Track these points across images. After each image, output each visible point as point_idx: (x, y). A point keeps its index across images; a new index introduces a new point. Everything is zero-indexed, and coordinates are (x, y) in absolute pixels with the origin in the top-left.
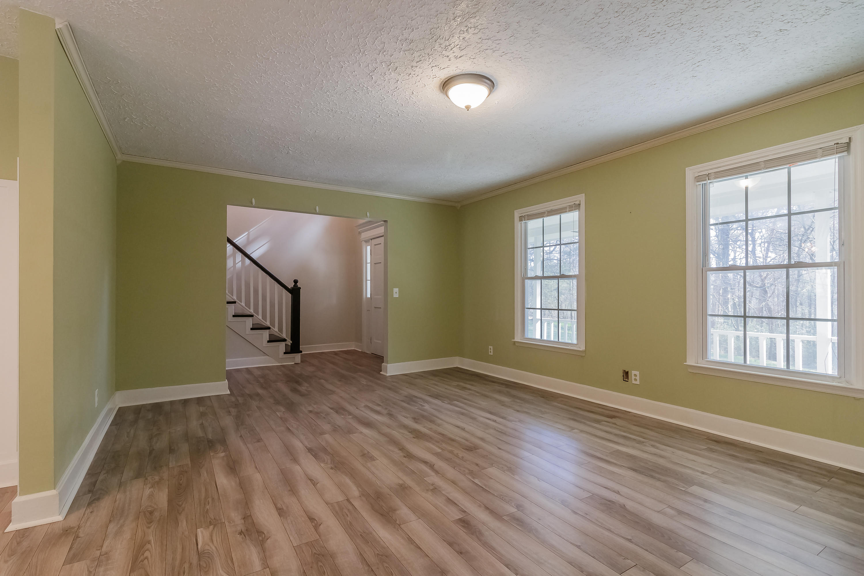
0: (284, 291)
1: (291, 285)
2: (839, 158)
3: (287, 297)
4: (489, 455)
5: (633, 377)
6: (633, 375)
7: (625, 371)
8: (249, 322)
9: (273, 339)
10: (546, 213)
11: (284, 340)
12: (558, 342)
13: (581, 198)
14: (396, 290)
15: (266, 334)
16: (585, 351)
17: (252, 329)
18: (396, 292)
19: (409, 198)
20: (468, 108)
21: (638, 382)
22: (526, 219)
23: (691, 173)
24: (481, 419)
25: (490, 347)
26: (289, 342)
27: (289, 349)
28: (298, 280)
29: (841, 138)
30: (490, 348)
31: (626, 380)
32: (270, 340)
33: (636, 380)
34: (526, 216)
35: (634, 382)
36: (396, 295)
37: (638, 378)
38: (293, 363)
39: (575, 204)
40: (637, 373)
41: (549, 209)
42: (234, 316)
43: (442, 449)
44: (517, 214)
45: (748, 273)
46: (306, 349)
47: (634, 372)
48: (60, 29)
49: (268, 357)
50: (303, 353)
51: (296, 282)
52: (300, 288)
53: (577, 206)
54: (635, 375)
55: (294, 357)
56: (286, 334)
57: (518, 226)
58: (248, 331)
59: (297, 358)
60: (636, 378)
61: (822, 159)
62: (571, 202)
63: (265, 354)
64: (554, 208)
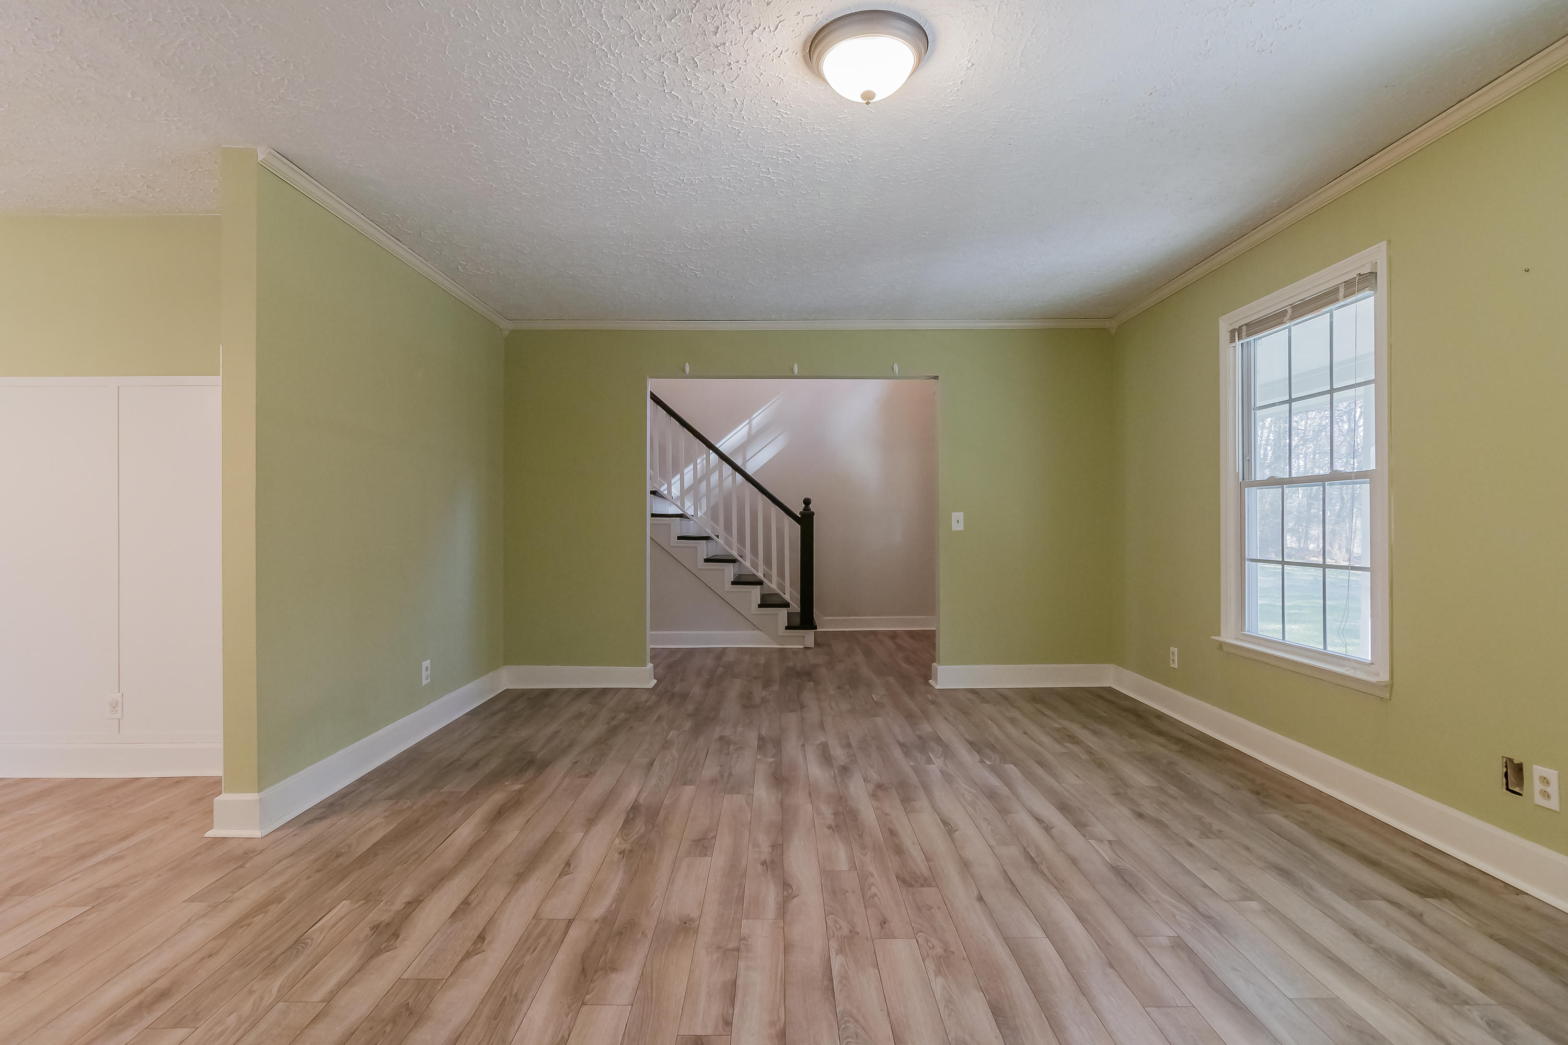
0: (787, 520)
1: (798, 509)
3: (792, 530)
4: (939, 908)
5: (1538, 786)
6: (1537, 781)
7: (1511, 760)
8: (730, 571)
9: (769, 602)
11: (786, 605)
12: (1324, 655)
13: (1378, 254)
14: (957, 516)
15: (755, 593)
16: (1390, 686)
17: (733, 583)
18: (958, 522)
19: (993, 324)
20: (868, 96)
21: (1553, 804)
22: (1243, 334)
24: (1022, 818)
25: (1174, 649)
26: (796, 607)
27: (797, 621)
28: (810, 499)
30: (1173, 652)
31: (1517, 790)
32: (762, 603)
33: (1546, 794)
34: (1244, 328)
35: (1539, 800)
36: (958, 526)
37: (1553, 789)
38: (802, 647)
39: (1363, 273)
40: (1552, 774)
41: (1296, 300)
42: (707, 560)
43: (853, 866)
44: (1225, 325)
46: (826, 623)
47: (1538, 770)
48: (265, 160)
49: (760, 631)
50: (818, 630)
51: (807, 502)
52: (813, 514)
53: (1367, 280)
54: (1543, 784)
55: (804, 636)
56: (791, 594)
57: (1228, 353)
58: (728, 585)
59: (809, 637)
60: (1548, 789)
62: (1355, 270)
63: (755, 627)
64: (1307, 295)
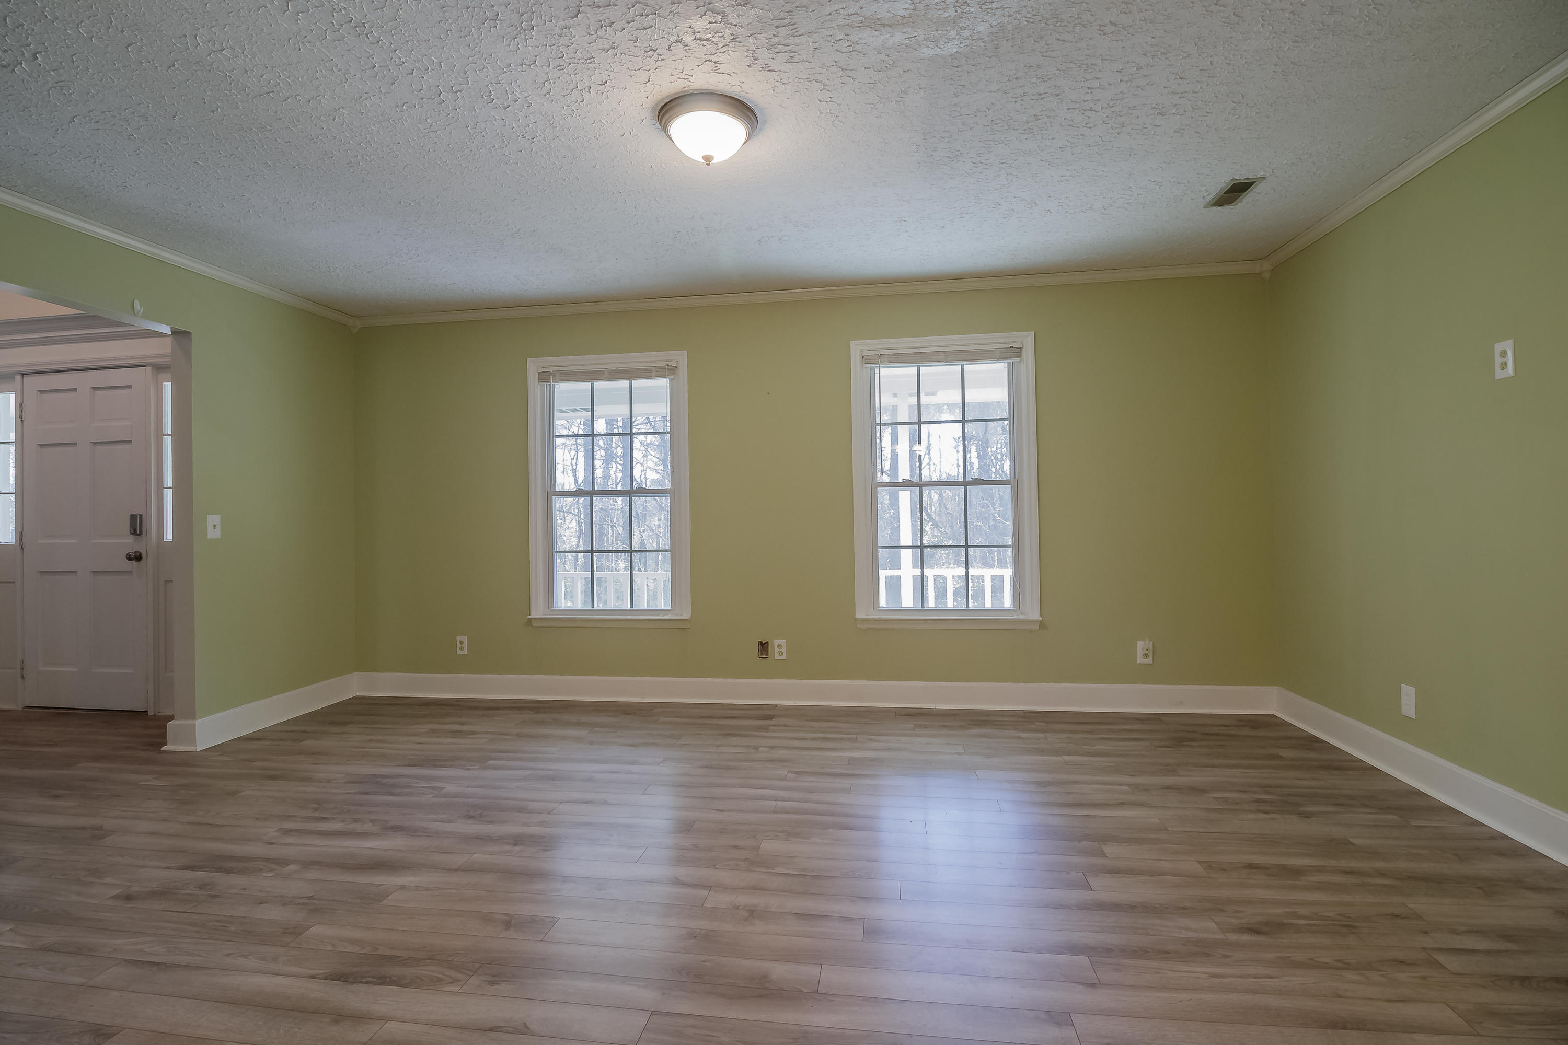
2: (1009, 363)
5: (777, 650)
6: (776, 648)
7: (761, 642)
10: (606, 373)
12: (632, 611)
13: (681, 358)
14: (214, 519)
16: (691, 620)
21: (784, 657)
22: (557, 378)
23: (857, 348)
25: (459, 638)
29: (1015, 342)
30: (460, 641)
31: (764, 655)
33: (780, 653)
34: (557, 374)
35: (777, 657)
36: (214, 533)
37: (784, 649)
39: (668, 365)
40: (783, 642)
41: (612, 367)
44: (534, 366)
45: (926, 491)
47: (777, 642)
53: (668, 371)
54: (779, 648)
57: (535, 389)
60: (781, 650)
61: (999, 361)
62: (663, 361)
64: (622, 367)
